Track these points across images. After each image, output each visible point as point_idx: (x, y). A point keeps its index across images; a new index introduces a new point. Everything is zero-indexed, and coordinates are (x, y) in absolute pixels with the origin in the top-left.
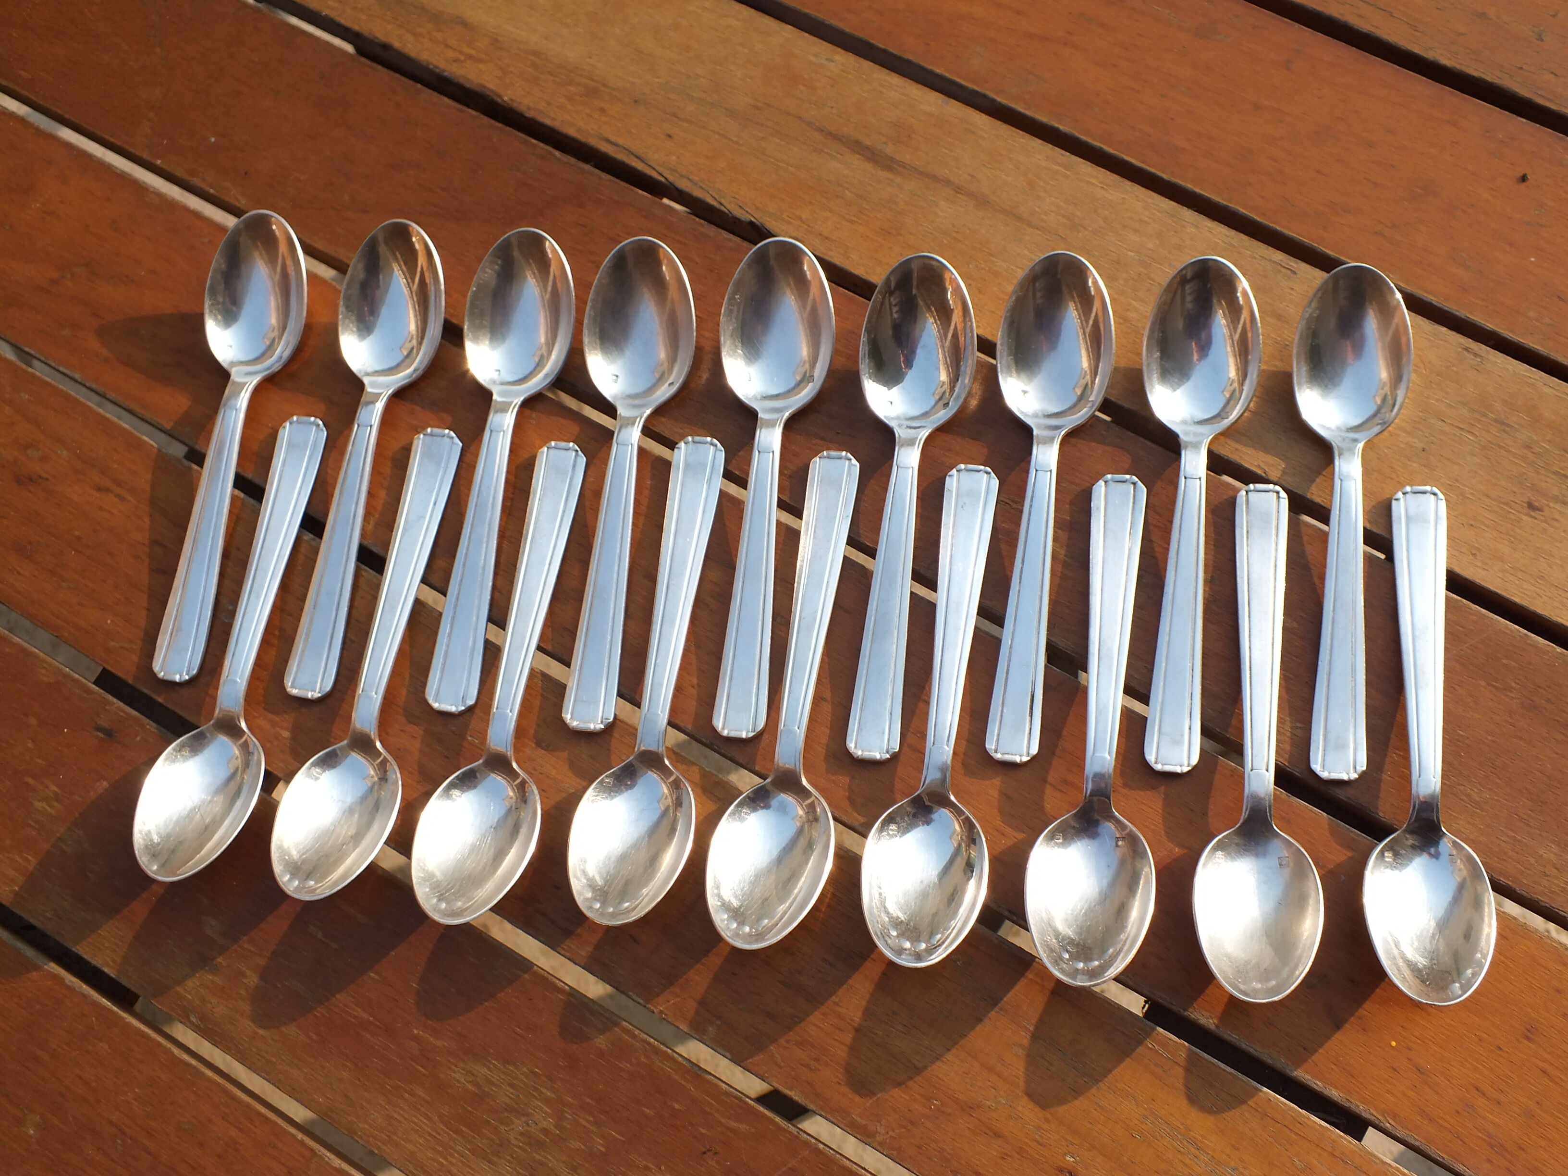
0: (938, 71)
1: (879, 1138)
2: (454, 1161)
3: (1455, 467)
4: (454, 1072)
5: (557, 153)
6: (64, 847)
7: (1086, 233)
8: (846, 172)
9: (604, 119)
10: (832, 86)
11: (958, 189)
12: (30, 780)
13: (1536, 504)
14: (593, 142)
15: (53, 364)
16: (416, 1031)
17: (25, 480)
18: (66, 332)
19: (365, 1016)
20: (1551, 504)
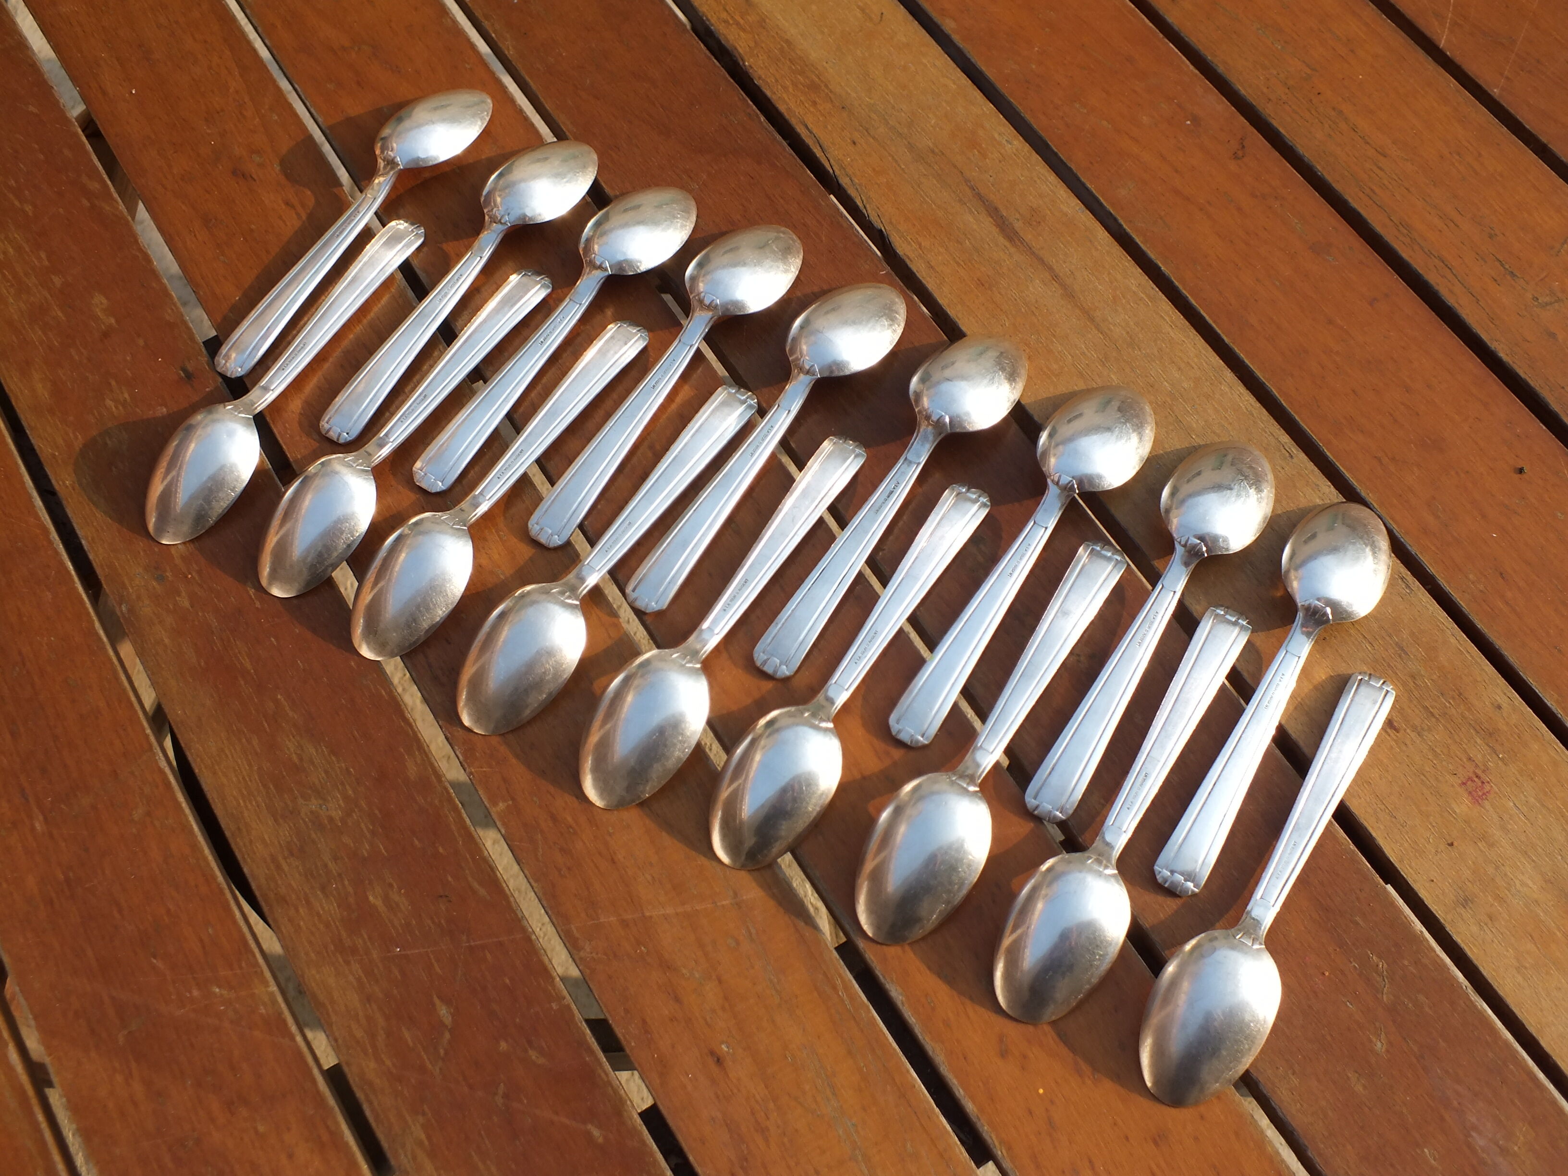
0: (1089, 185)
1: (582, 954)
2: (249, 806)
3: (1344, 664)
4: (289, 741)
5: (762, 118)
6: (109, 442)
7: (1139, 353)
8: (975, 227)
9: (812, 109)
10: (1000, 162)
11: (1056, 277)
12: (113, 383)
13: (1395, 724)
14: (793, 122)
15: (308, 104)
16: (279, 697)
17: (239, 173)
18: (331, 86)
19: (248, 665)
20: (1408, 731)
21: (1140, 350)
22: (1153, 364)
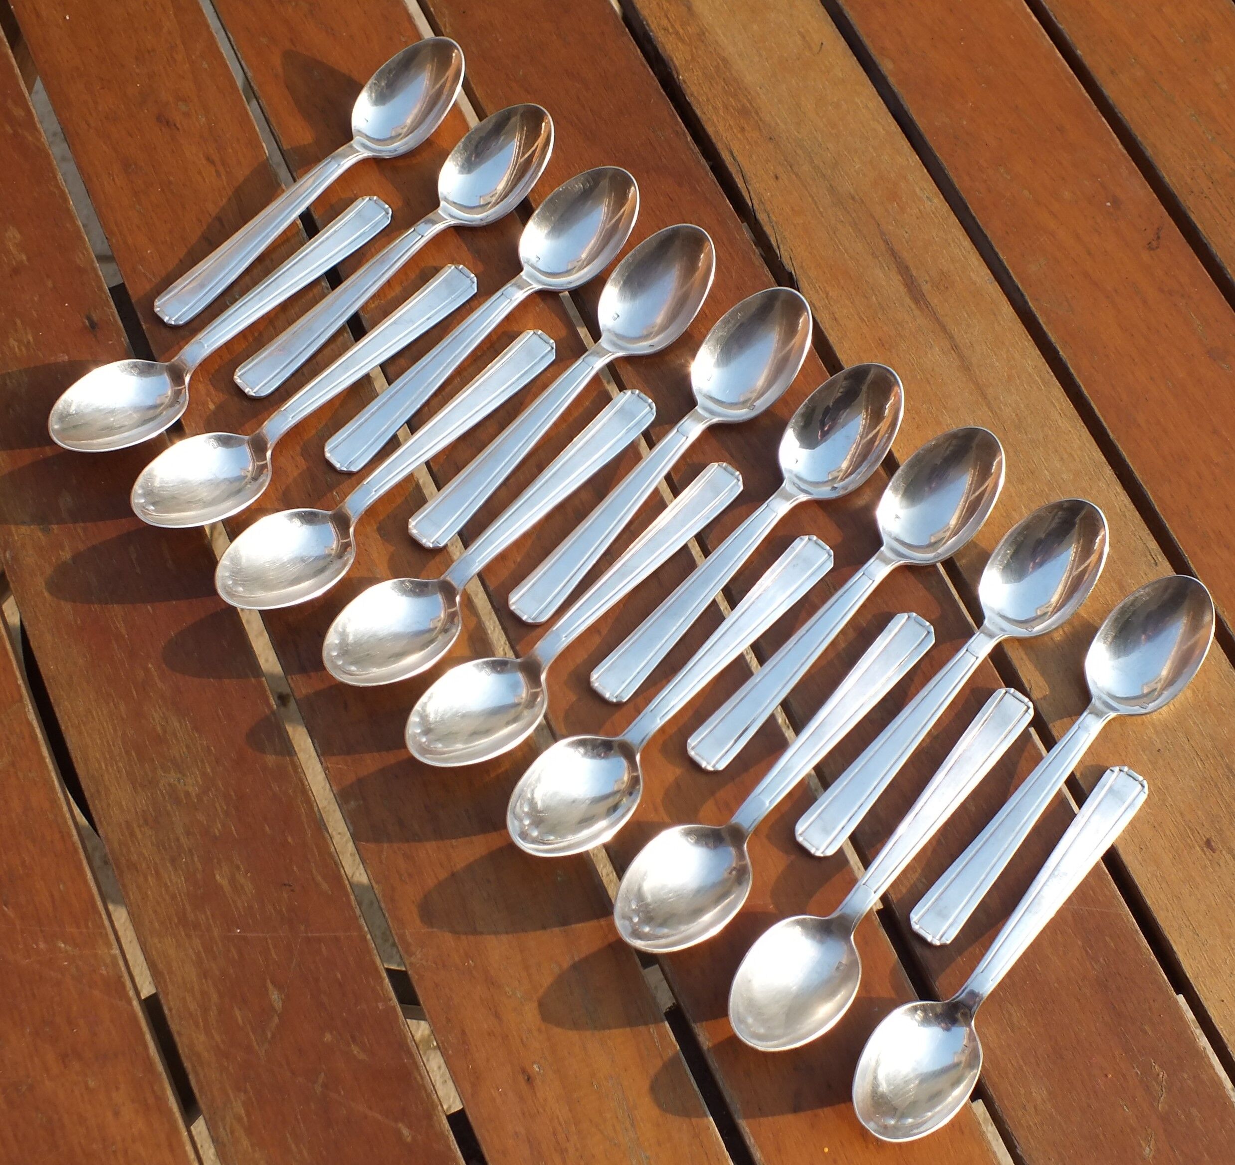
0: (1001, 256)
1: (413, 959)
2: (111, 770)
3: (1173, 778)
4: (156, 711)
5: (689, 138)
6: (8, 382)
7: (1025, 437)
8: (884, 283)
9: (739, 135)
10: (918, 218)
11: (955, 347)
12: (18, 322)
13: (1213, 844)
14: (720, 146)
15: (239, 55)
16: (150, 665)
17: (163, 120)
18: (264, 40)
19: (123, 631)
20: (1224, 852)
21: (1026, 435)
22: (1038, 451)
